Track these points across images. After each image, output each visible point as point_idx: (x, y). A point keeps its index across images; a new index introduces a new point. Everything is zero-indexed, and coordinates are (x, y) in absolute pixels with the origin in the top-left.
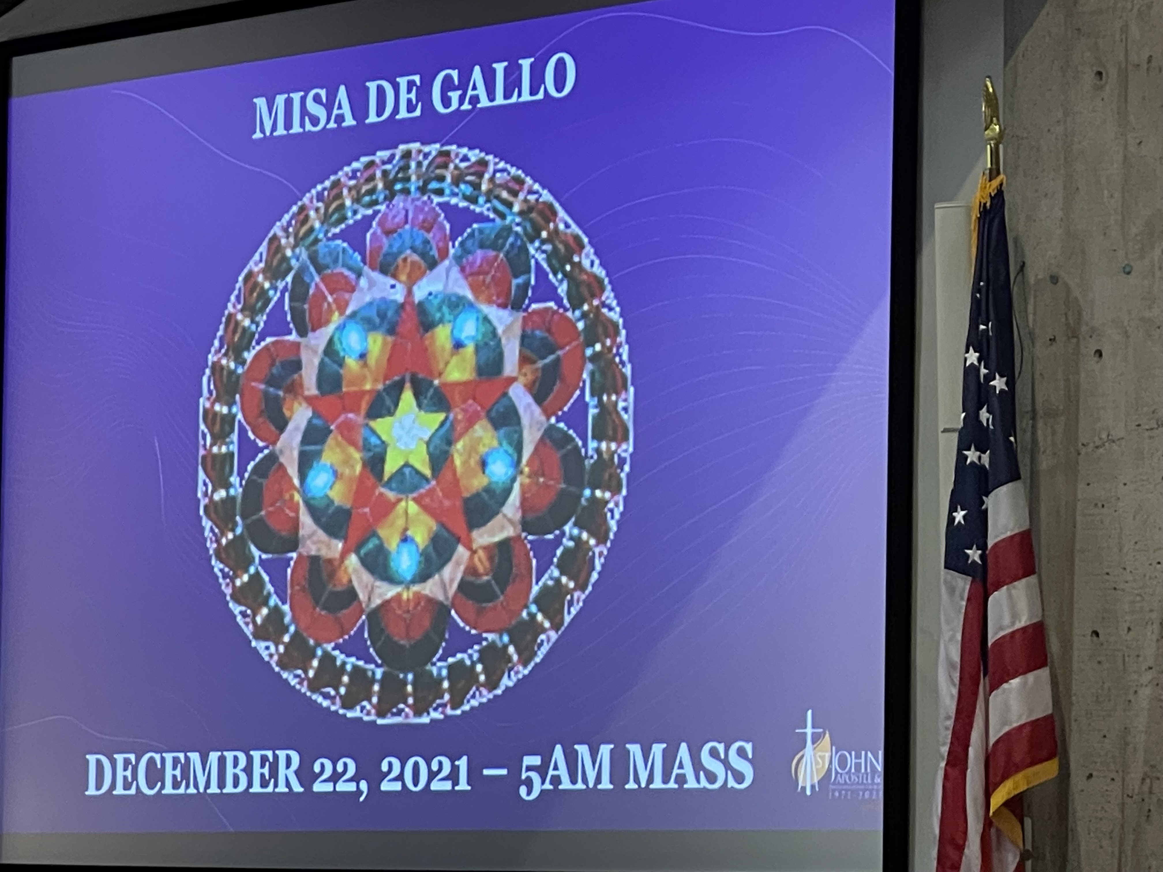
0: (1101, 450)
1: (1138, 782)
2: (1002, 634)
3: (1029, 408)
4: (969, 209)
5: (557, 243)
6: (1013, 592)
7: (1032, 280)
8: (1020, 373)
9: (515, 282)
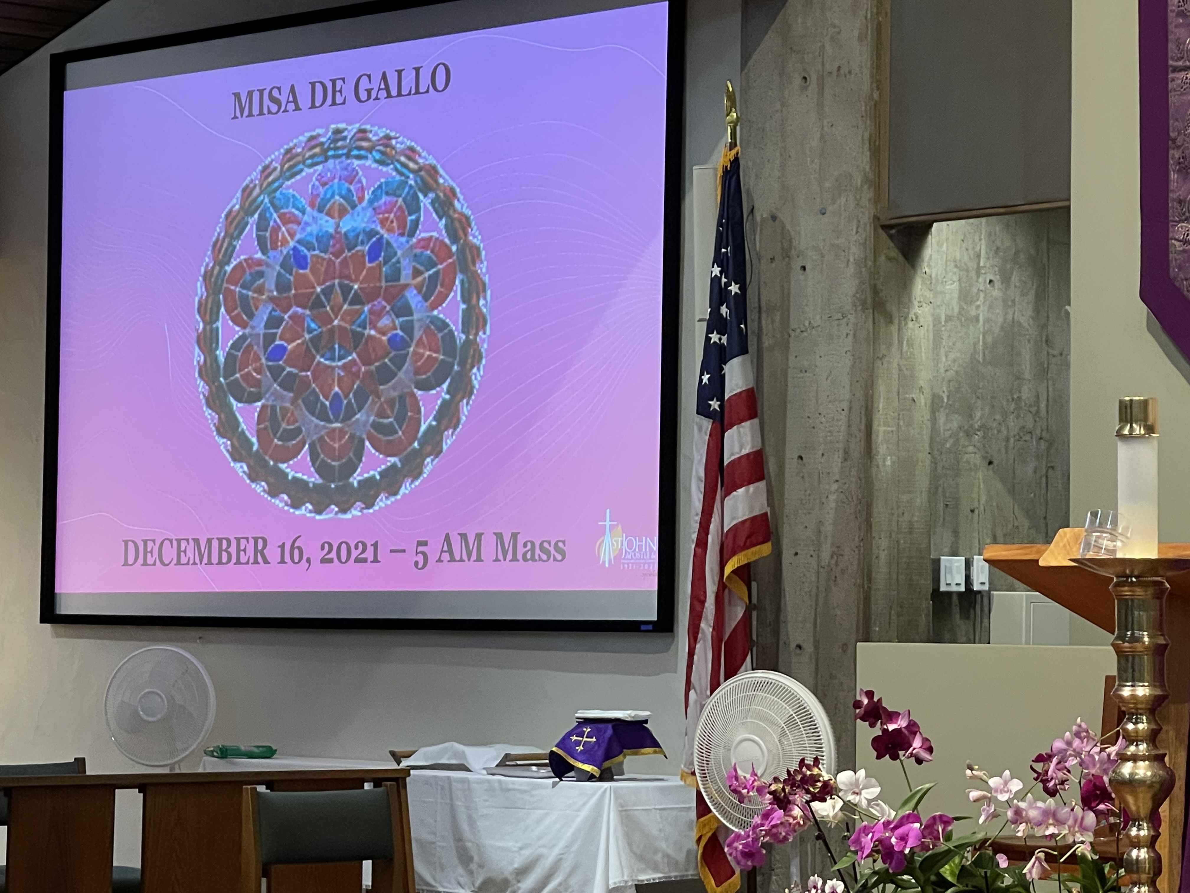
0: (805, 334)
1: (828, 558)
2: (733, 458)
3: (757, 305)
4: (715, 169)
5: (438, 192)
6: (741, 429)
7: (758, 218)
8: (751, 281)
9: (410, 218)
